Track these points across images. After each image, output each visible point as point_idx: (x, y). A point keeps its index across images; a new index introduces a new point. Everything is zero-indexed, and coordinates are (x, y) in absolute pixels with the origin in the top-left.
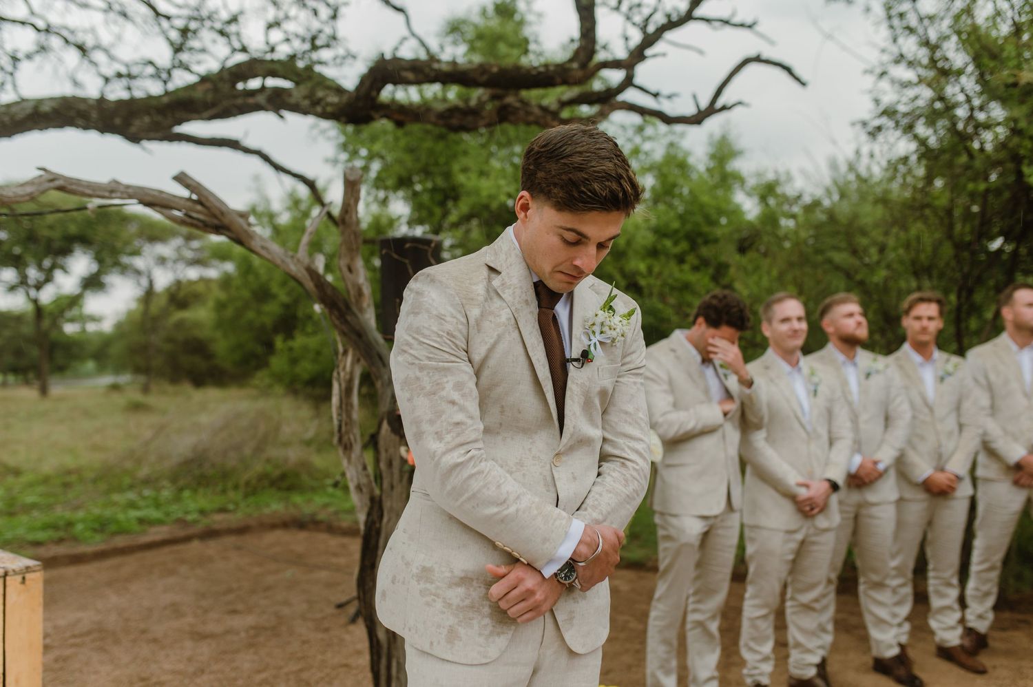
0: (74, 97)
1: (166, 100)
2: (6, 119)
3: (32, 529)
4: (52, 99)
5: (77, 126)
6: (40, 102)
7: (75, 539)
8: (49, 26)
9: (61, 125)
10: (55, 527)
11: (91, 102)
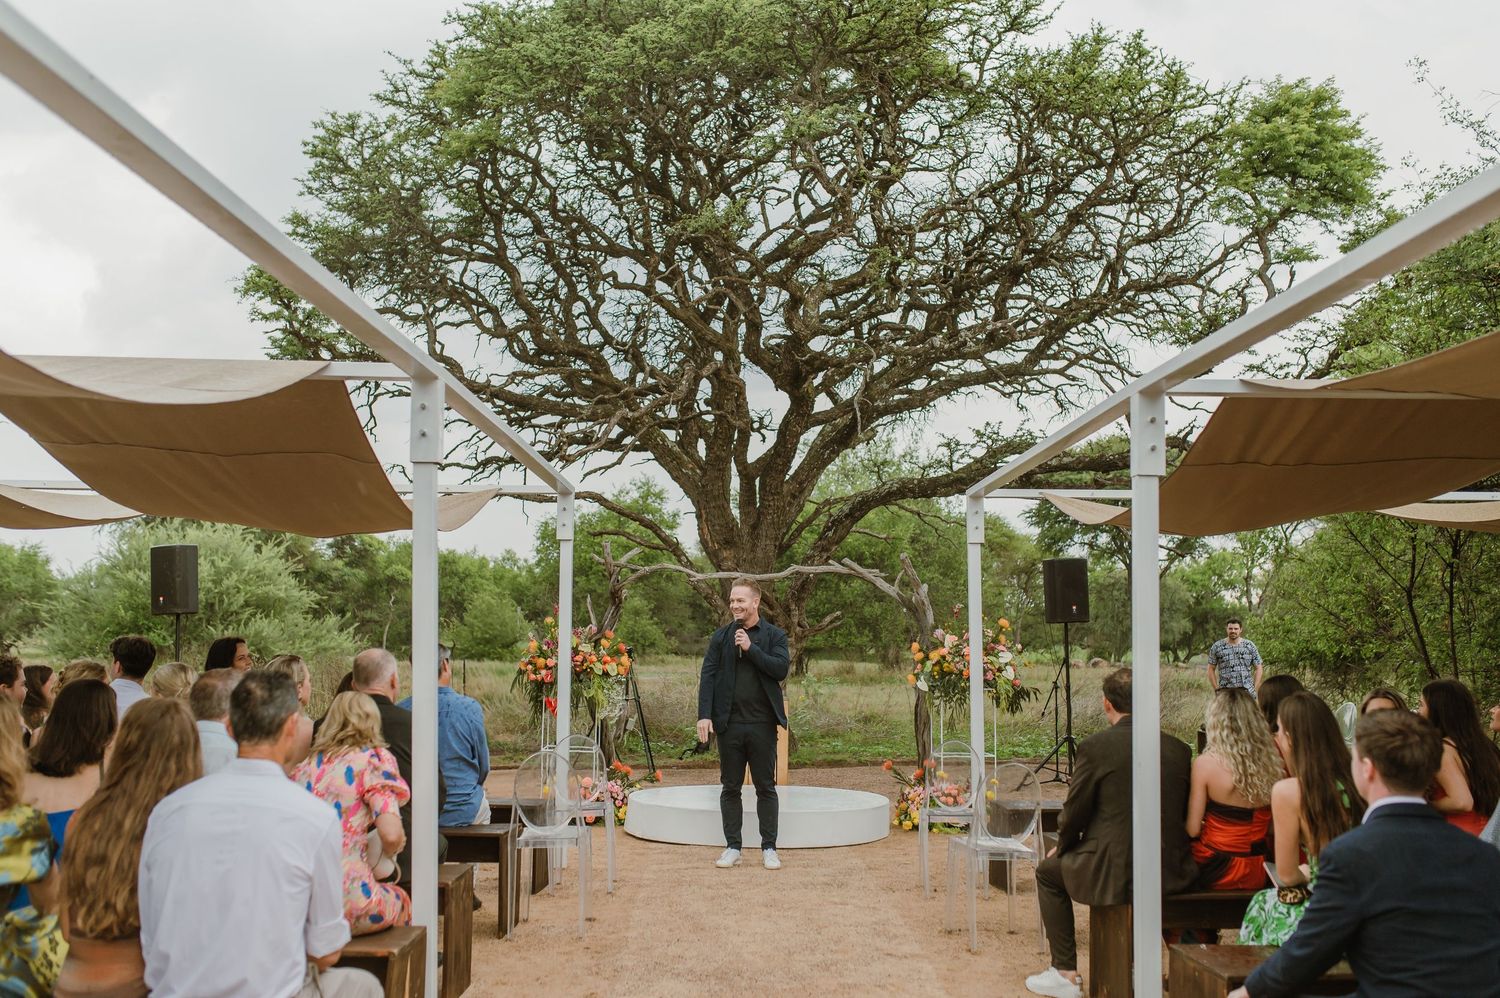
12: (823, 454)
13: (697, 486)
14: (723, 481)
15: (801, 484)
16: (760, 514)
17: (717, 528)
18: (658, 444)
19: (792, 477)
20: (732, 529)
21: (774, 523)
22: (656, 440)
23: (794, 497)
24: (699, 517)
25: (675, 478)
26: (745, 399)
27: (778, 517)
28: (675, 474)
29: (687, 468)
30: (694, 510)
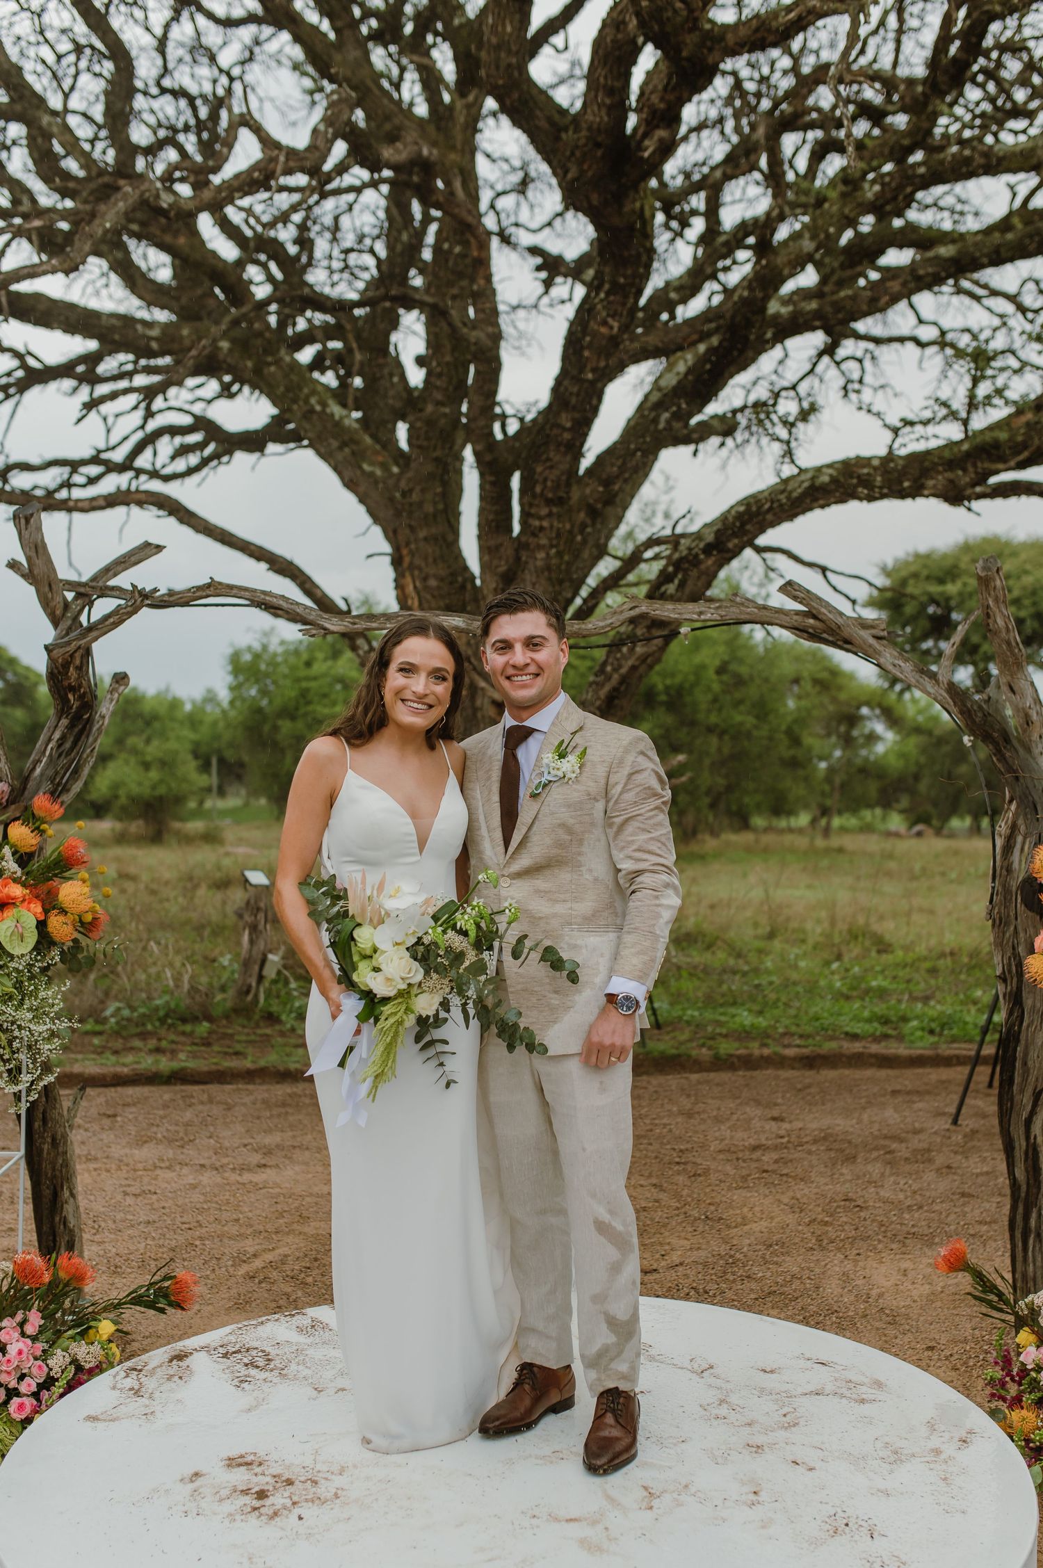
0: (858, 457)
1: (965, 447)
2: (783, 498)
3: (856, 1018)
4: (830, 466)
5: (861, 499)
6: (819, 470)
7: (900, 1038)
8: (943, 333)
9: (842, 501)
10: (885, 1021)
11: (876, 463)
12: (655, 421)
13: (392, 499)
14: (445, 484)
15: (607, 483)
16: (520, 545)
17: (433, 583)
18: (312, 411)
19: (589, 471)
20: (463, 587)
21: (548, 568)
22: (306, 401)
23: (594, 513)
24: (397, 562)
25: (350, 484)
26: (489, 278)
27: (560, 554)
28: (348, 474)
29: (372, 464)
30: (387, 548)
